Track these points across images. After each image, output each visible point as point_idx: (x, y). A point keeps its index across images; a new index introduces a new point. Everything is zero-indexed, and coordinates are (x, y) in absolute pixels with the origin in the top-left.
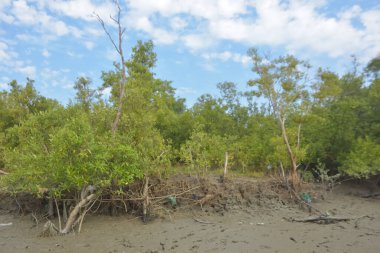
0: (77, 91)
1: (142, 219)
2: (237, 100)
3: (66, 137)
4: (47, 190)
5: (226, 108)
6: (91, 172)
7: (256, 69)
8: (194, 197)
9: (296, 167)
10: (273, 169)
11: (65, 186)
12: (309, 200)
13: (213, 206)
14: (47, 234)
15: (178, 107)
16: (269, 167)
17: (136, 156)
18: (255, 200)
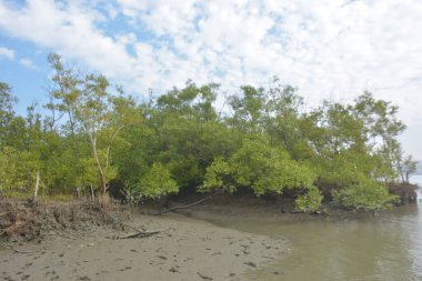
9: (105, 188)
10: (81, 191)
16: (79, 189)
18: (69, 224)
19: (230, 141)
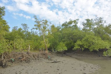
2: (27, 30)
9: (47, 49)
13: (25, 61)
16: (40, 49)
19: (82, 35)
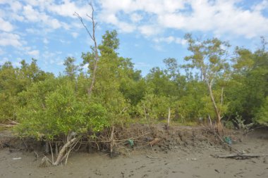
0: (66, 67)
1: (110, 155)
2: (178, 71)
3: (56, 99)
4: (43, 135)
5: (170, 76)
6: (73, 123)
7: (190, 49)
8: (146, 140)
9: (220, 118)
10: (203, 120)
11: (56, 132)
12: (230, 142)
13: (160, 146)
14: (44, 165)
15: (136, 76)
16: (200, 119)
17: (105, 111)
18: (190, 142)
